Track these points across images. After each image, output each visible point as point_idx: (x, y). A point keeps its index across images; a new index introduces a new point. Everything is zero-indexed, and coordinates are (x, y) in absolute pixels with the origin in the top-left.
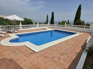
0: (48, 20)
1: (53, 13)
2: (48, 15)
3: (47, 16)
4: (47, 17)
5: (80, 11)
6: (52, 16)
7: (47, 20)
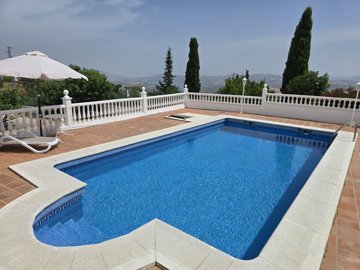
0: (170, 71)
1: (194, 45)
2: (169, 53)
3: (169, 58)
4: (169, 62)
5: (308, 36)
6: (190, 56)
7: (168, 75)
